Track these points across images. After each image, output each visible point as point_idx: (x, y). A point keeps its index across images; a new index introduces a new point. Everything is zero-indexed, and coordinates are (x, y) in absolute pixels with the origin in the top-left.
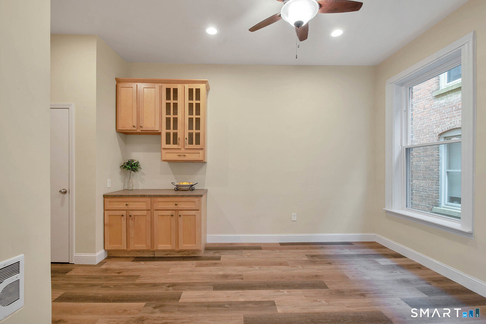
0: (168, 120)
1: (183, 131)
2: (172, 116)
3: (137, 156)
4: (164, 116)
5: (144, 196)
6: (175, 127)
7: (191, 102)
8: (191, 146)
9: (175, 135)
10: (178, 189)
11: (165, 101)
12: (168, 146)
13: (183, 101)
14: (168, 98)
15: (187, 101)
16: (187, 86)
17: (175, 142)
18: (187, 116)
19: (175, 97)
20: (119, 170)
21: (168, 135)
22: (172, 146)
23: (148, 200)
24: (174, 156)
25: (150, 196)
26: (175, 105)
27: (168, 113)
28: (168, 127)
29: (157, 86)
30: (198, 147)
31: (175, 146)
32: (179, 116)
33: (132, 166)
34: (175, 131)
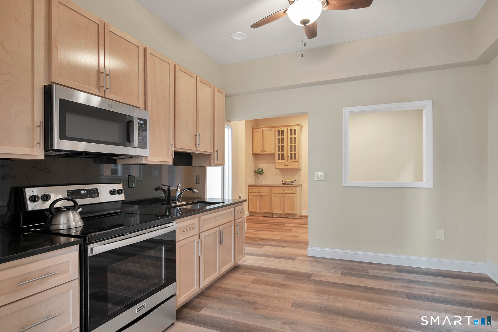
0: (279, 147)
1: (287, 153)
2: (281, 145)
3: (262, 166)
4: (277, 145)
5: (267, 186)
6: (283, 150)
7: (291, 136)
8: (291, 160)
9: (283, 154)
10: (284, 183)
11: (277, 137)
12: (279, 161)
13: (287, 136)
14: (279, 135)
15: (289, 136)
16: (289, 128)
17: (283, 159)
18: (289, 144)
19: (283, 135)
20: (253, 174)
21: (279, 155)
22: (281, 161)
23: (269, 188)
24: (282, 166)
25: (270, 186)
26: (283, 139)
27: (279, 143)
28: (279, 151)
29: (273, 129)
30: (295, 160)
31: (283, 161)
32: (285, 144)
33: (260, 171)
34: (282, 153)
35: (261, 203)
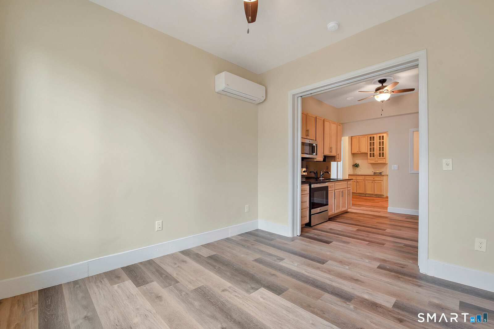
0: (371, 148)
1: (377, 152)
2: (372, 147)
3: (358, 162)
4: (369, 147)
5: (362, 175)
6: (373, 151)
7: (380, 141)
8: (380, 158)
9: (373, 154)
10: (375, 173)
11: (369, 142)
12: (371, 158)
13: (377, 141)
14: (371, 140)
15: (378, 141)
16: (378, 135)
17: (373, 156)
18: (378, 147)
19: (373, 140)
20: (352, 167)
21: (371, 154)
22: (372, 158)
23: (364, 176)
24: (373, 162)
25: (364, 175)
26: (373, 143)
27: (371, 146)
28: (371, 151)
29: (366, 136)
30: (383, 158)
31: (374, 158)
32: (375, 147)
33: (356, 165)
34: (373, 152)
35: (358, 187)
